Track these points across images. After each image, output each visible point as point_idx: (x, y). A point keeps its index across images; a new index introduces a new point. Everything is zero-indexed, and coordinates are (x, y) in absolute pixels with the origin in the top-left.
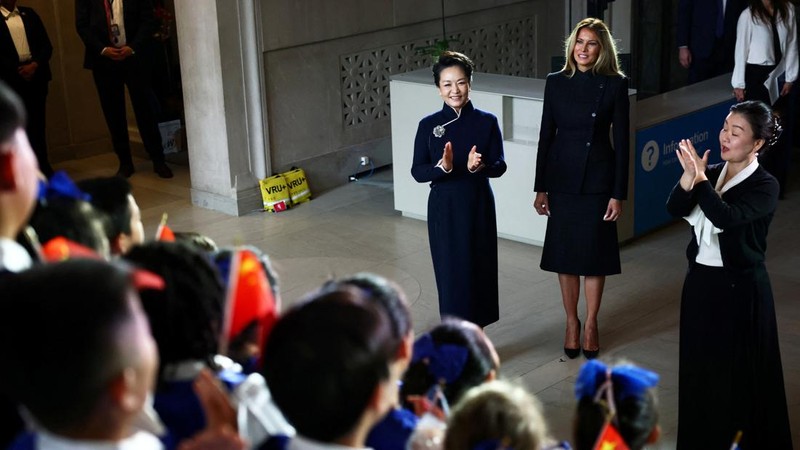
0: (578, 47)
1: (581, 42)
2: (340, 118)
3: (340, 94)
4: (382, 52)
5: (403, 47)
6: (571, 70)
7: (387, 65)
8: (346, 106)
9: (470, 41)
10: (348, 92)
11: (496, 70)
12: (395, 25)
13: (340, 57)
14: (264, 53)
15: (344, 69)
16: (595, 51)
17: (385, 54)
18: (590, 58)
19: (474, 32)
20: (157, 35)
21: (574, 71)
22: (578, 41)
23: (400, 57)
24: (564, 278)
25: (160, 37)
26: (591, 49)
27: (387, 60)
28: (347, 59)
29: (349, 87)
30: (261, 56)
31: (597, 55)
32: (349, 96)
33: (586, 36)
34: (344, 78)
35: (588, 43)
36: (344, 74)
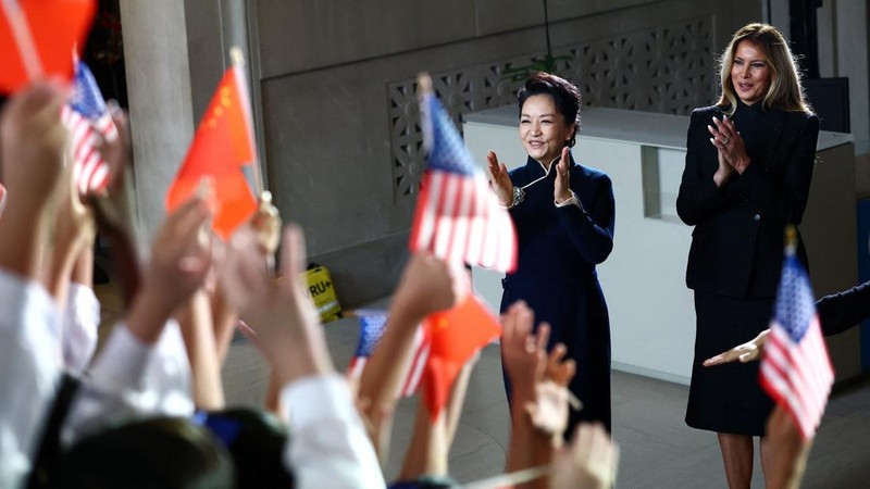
0: (737, 70)
1: (740, 62)
2: (390, 183)
3: (387, 144)
4: (459, 77)
5: (493, 69)
6: (731, 105)
7: (466, 97)
8: (398, 164)
9: (606, 58)
10: (401, 141)
11: (650, 105)
12: (478, 34)
13: (387, 85)
14: (262, 81)
15: (394, 105)
16: (763, 75)
17: (463, 82)
18: (757, 86)
19: (611, 44)
20: (101, 56)
21: (734, 105)
22: (735, 61)
23: (487, 84)
24: (727, 439)
25: (105, 58)
26: (757, 73)
27: (467, 89)
28: (400, 89)
29: (404, 133)
30: (258, 88)
31: (767, 80)
32: (404, 148)
33: (748, 52)
34: (395, 120)
35: (753, 64)
36: (395, 113)
